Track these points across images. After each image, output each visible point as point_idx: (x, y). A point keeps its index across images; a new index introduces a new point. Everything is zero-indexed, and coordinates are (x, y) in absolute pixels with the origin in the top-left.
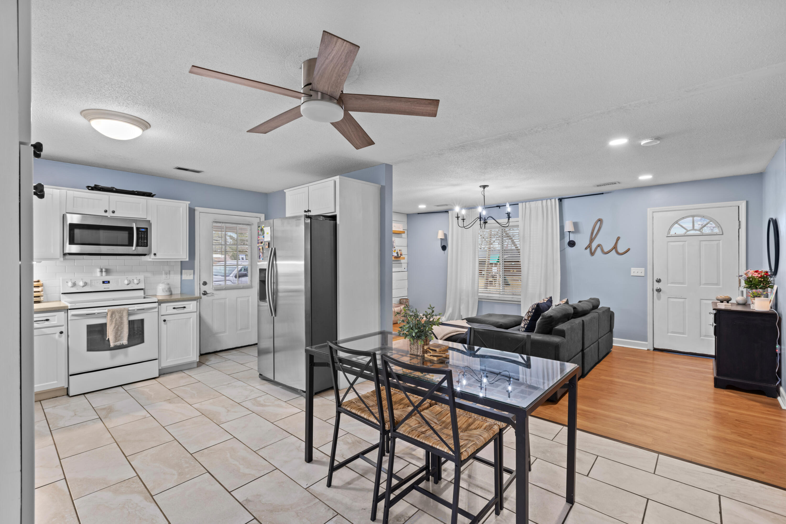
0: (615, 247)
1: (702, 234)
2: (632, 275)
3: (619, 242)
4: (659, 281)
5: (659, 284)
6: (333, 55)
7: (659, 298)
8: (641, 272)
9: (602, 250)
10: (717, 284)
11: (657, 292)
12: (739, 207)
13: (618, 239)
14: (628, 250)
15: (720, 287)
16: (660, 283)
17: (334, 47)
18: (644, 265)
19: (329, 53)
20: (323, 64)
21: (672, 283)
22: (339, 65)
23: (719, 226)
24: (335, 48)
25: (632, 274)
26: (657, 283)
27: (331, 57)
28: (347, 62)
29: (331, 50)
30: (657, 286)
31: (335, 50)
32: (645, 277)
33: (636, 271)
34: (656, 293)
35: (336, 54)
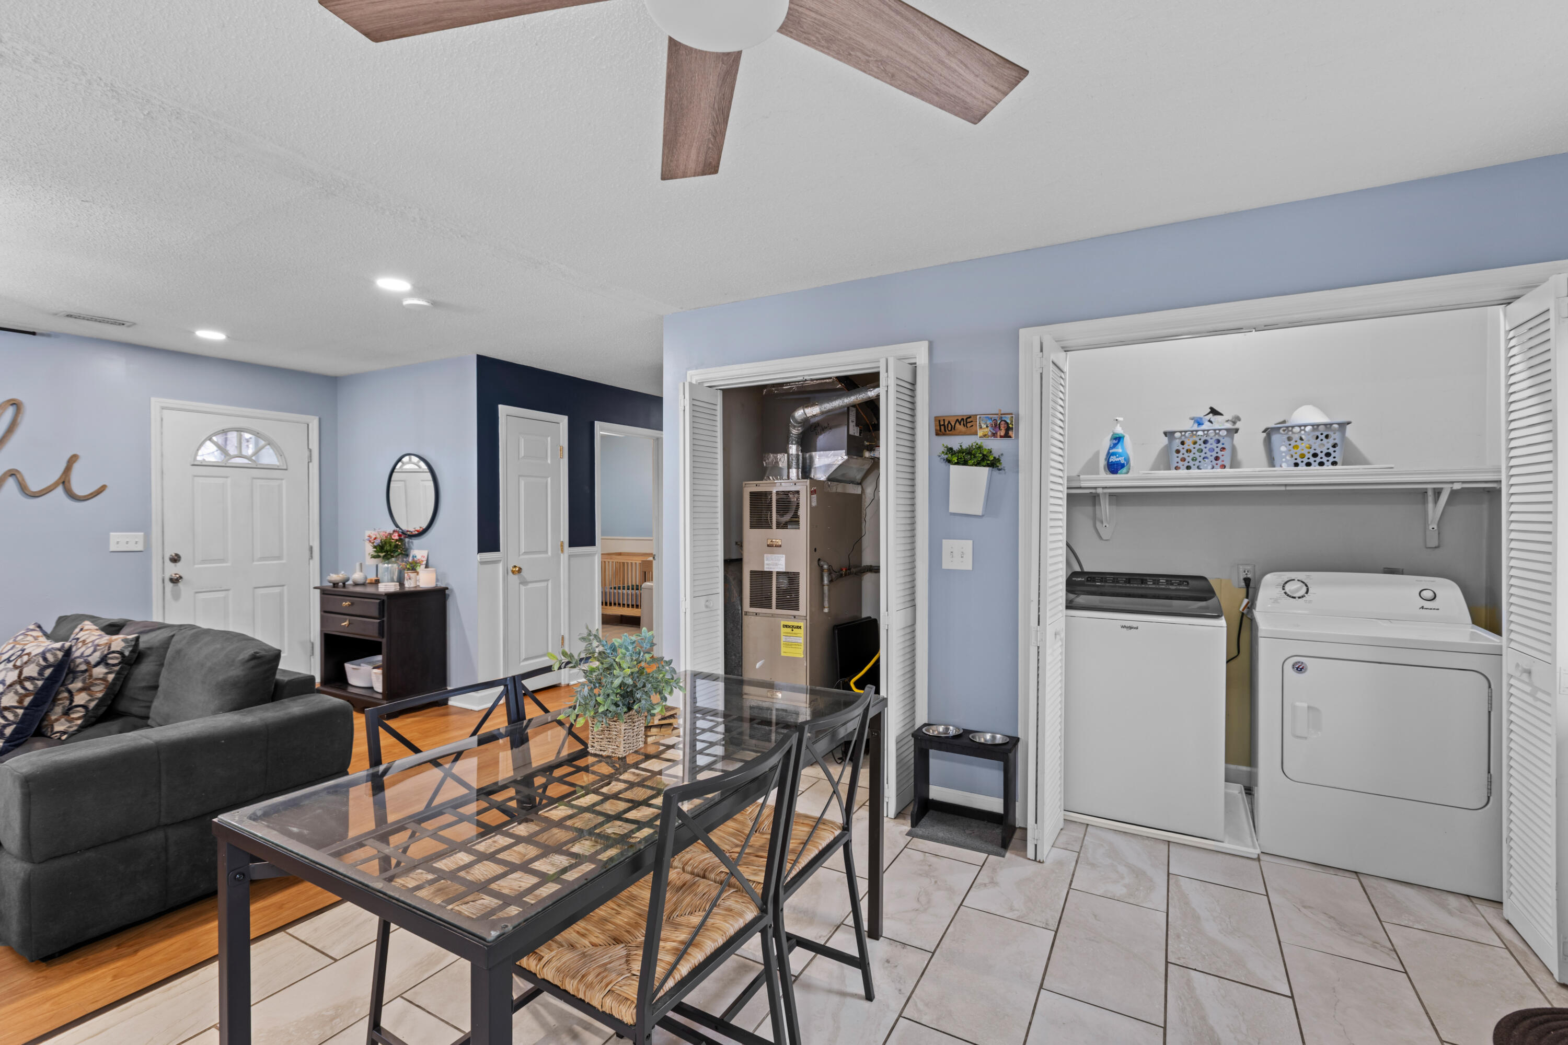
0: (64, 481)
1: (255, 466)
2: (112, 549)
3: (77, 467)
4: (175, 559)
5: (176, 566)
6: (961, 71)
7: (176, 596)
8: (136, 543)
9: (23, 488)
10: (279, 558)
11: (171, 585)
12: (308, 425)
13: (73, 459)
14: (102, 489)
15: (284, 561)
16: (178, 564)
17: (983, 80)
18: (144, 526)
19: (969, 65)
20: (931, 39)
21: (204, 561)
22: (927, 76)
23: (280, 453)
24: (982, 82)
25: (113, 547)
26: (172, 565)
27: (954, 65)
28: (937, 94)
29: (977, 72)
30: (173, 570)
31: (977, 81)
32: (144, 553)
33: (120, 540)
34: (169, 585)
35: (963, 80)
